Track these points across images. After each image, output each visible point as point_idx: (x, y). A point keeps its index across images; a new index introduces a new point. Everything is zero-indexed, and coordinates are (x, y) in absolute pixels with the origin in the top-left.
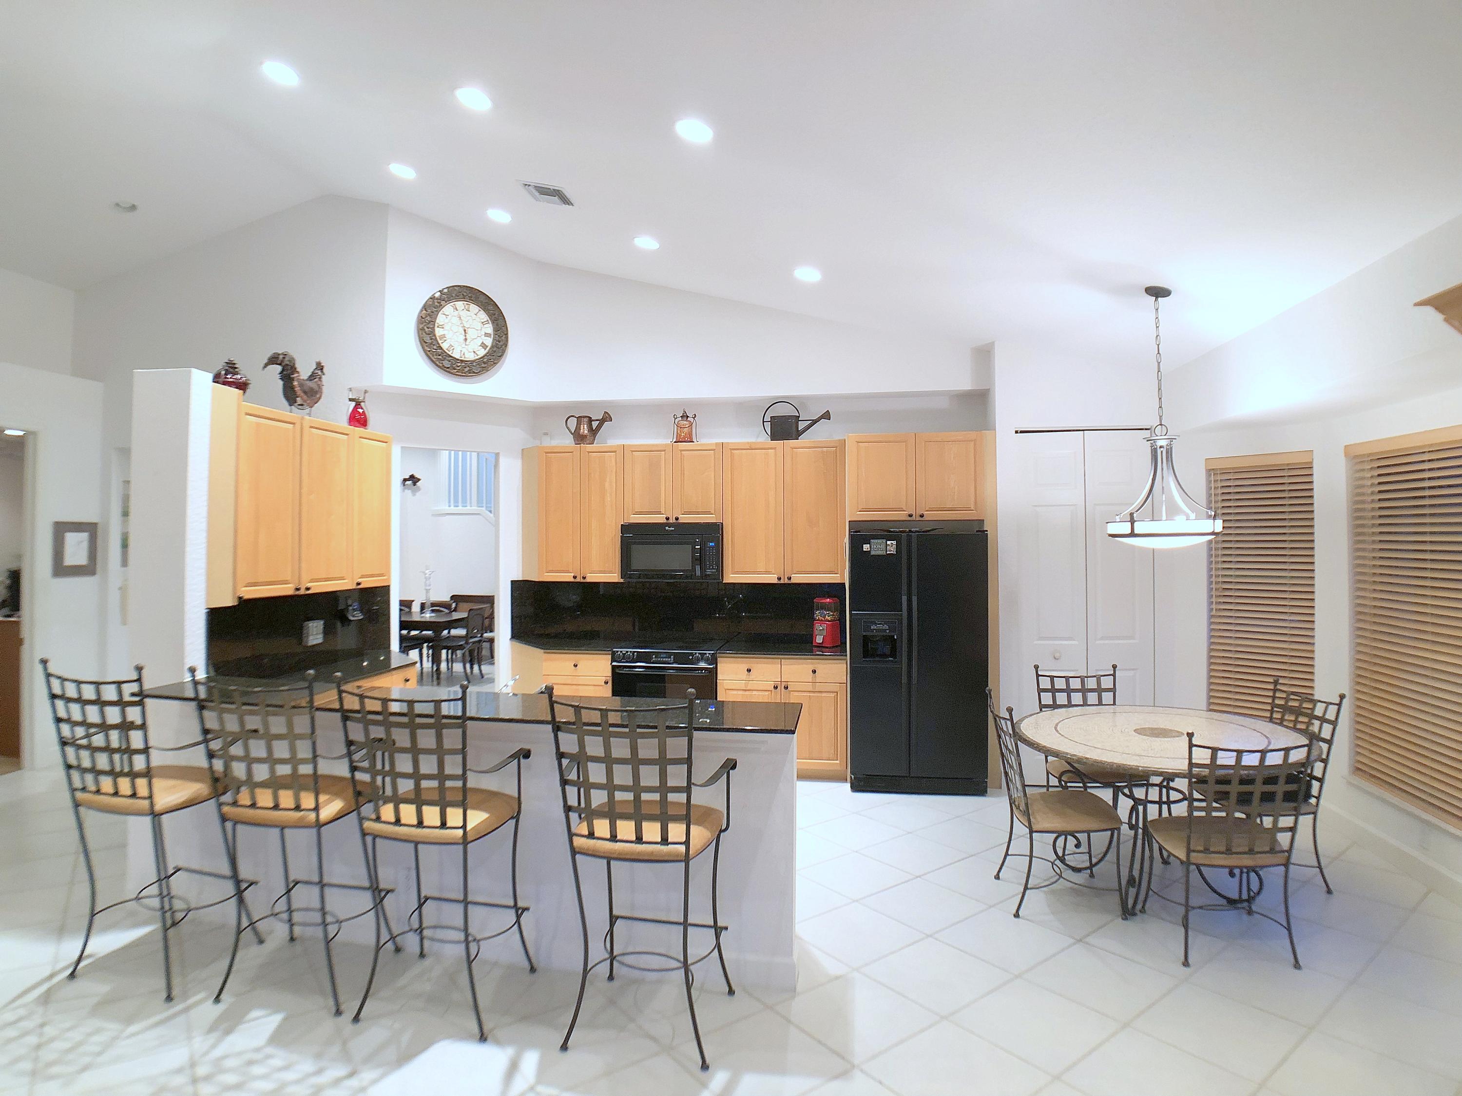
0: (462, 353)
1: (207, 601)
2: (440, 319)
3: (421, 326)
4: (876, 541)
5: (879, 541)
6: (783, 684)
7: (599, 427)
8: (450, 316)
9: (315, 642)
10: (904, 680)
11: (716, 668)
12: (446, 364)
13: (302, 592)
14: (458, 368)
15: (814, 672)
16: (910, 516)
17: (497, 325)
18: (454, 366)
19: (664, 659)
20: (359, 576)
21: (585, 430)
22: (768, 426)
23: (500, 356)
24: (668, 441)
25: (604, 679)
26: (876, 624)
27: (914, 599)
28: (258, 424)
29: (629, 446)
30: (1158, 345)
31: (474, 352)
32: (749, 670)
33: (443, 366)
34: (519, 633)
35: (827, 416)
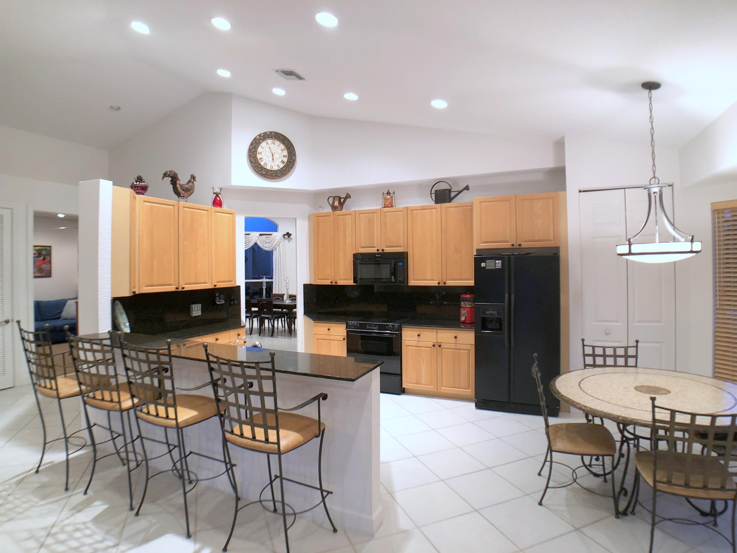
0: (272, 166)
1: (112, 293)
2: (260, 150)
3: (249, 154)
4: (489, 261)
5: (491, 261)
6: (438, 344)
7: (344, 201)
8: (265, 148)
9: (196, 315)
10: (507, 344)
11: (401, 334)
12: (264, 173)
13: (180, 289)
14: (269, 174)
15: (456, 337)
16: (513, 245)
17: (290, 151)
18: (268, 173)
19: (373, 328)
20: (216, 282)
21: (336, 204)
22: (433, 196)
23: (292, 167)
24: (379, 207)
25: (343, 337)
26: (489, 311)
27: (513, 296)
28: (151, 206)
29: (359, 211)
30: (652, 122)
31: (278, 165)
32: (419, 335)
33: (261, 173)
34: (307, 312)
35: (467, 188)
